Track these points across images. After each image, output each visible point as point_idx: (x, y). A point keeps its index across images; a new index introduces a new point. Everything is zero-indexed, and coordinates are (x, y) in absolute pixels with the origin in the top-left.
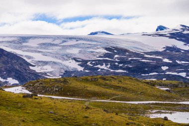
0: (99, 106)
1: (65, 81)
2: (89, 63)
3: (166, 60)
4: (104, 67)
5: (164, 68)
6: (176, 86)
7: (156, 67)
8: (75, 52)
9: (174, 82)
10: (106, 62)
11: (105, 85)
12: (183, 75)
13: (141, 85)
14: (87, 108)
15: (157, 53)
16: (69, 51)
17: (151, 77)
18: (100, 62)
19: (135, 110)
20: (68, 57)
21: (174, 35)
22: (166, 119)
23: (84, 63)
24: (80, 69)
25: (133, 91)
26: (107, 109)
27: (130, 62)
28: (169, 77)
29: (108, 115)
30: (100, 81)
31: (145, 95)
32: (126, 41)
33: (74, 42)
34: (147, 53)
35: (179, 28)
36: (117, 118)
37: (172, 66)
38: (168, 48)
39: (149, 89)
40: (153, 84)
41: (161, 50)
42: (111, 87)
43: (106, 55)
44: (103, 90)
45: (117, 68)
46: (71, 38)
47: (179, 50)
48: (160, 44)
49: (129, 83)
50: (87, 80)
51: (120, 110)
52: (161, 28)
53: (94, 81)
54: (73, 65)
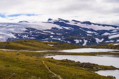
0: (23, 53)
1: (8, 43)
2: (19, 35)
3: (52, 33)
4: (25, 36)
5: (51, 37)
6: (57, 44)
7: (48, 36)
8: (12, 30)
9: (56, 42)
10: (26, 34)
11: (26, 44)
12: (59, 39)
13: (41, 44)
14: (18, 54)
15: (48, 30)
16: (10, 30)
17: (46, 40)
18: (24, 34)
19: (39, 55)
20: (9, 32)
21: (55, 23)
22: (52, 58)
23: (16, 35)
24: (15, 37)
25: (38, 47)
26: (27, 54)
27: (37, 34)
28: (53, 40)
29: (27, 57)
30: (24, 42)
31: (44, 48)
32: (36, 25)
33: (12, 26)
34: (44, 30)
35: (58, 19)
36: (31, 58)
37: (55, 36)
38: (53, 28)
39: (45, 46)
40: (47, 44)
41: (50, 29)
42: (29, 45)
43: (26, 31)
44: (25, 46)
45: (31, 37)
46: (11, 24)
47: (57, 29)
48: (50, 26)
49: (36, 43)
50: (18, 42)
51: (33, 55)
52: (50, 19)
53: (21, 43)
54: (12, 36)
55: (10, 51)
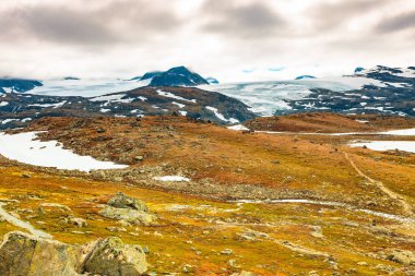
0: (306, 139)
1: (277, 119)
2: (296, 103)
3: (364, 97)
4: (309, 105)
5: (363, 104)
6: (375, 119)
7: (356, 104)
9: (372, 116)
10: (311, 101)
11: (311, 121)
12: (381, 109)
13: (342, 119)
14: (296, 140)
15: (356, 91)
16: (279, 94)
17: (351, 112)
18: (306, 102)
19: (337, 140)
20: (279, 98)
21: (370, 75)
22: (365, 147)
23: (292, 103)
24: (290, 108)
25: (335, 125)
26: (312, 140)
27: (332, 100)
28: (367, 111)
29: (313, 146)
30: (307, 117)
31: (346, 128)
32: (329, 82)
33: (282, 86)
34: (350, 92)
35: (376, 68)
36: (321, 148)
37: (370, 102)
38: (366, 86)
39: (349, 122)
40: (353, 118)
41: (360, 88)
42: (316, 122)
43: (311, 96)
44: (310, 125)
45: (320, 105)
46: (280, 83)
47: (375, 88)
48: (359, 84)
49: (331, 119)
50: (295, 117)
51: (325, 141)
52: (359, 69)
53: (301, 118)
55: (281, 135)
